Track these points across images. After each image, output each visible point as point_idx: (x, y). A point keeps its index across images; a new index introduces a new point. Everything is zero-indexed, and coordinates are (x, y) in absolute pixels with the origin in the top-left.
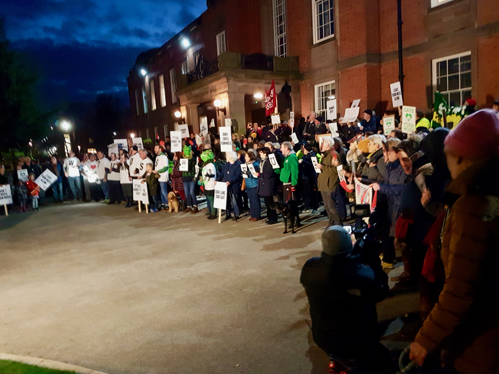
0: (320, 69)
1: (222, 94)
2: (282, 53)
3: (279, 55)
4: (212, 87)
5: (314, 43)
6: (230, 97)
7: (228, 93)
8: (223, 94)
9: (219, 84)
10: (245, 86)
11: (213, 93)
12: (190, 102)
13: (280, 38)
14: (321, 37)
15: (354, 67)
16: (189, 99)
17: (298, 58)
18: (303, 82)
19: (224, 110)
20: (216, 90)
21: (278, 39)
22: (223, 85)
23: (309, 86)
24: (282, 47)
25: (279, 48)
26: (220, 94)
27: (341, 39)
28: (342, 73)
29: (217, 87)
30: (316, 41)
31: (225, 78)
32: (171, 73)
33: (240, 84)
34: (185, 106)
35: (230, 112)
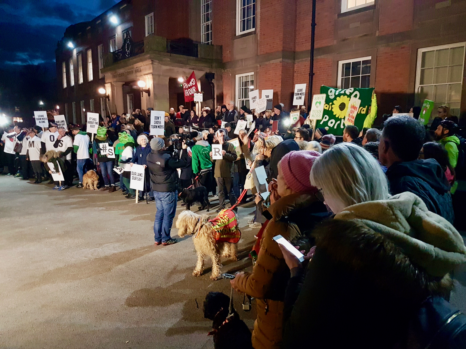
0: (242, 60)
1: (146, 76)
2: (208, 40)
3: (205, 42)
4: (137, 68)
5: (237, 35)
6: (154, 79)
7: (152, 75)
8: (148, 75)
9: (144, 66)
10: (170, 69)
11: (138, 74)
12: (115, 80)
13: (207, 25)
14: (244, 30)
15: (272, 62)
16: (114, 77)
17: (221, 47)
18: (226, 71)
19: (148, 91)
20: (141, 71)
21: (205, 26)
22: (148, 67)
23: (231, 75)
24: (208, 34)
25: (205, 34)
26: (144, 75)
27: (261, 34)
28: (260, 66)
29: (141, 68)
30: (239, 33)
31: (150, 60)
32: (100, 48)
33: (165, 68)
34: (110, 84)
35: (154, 94)
